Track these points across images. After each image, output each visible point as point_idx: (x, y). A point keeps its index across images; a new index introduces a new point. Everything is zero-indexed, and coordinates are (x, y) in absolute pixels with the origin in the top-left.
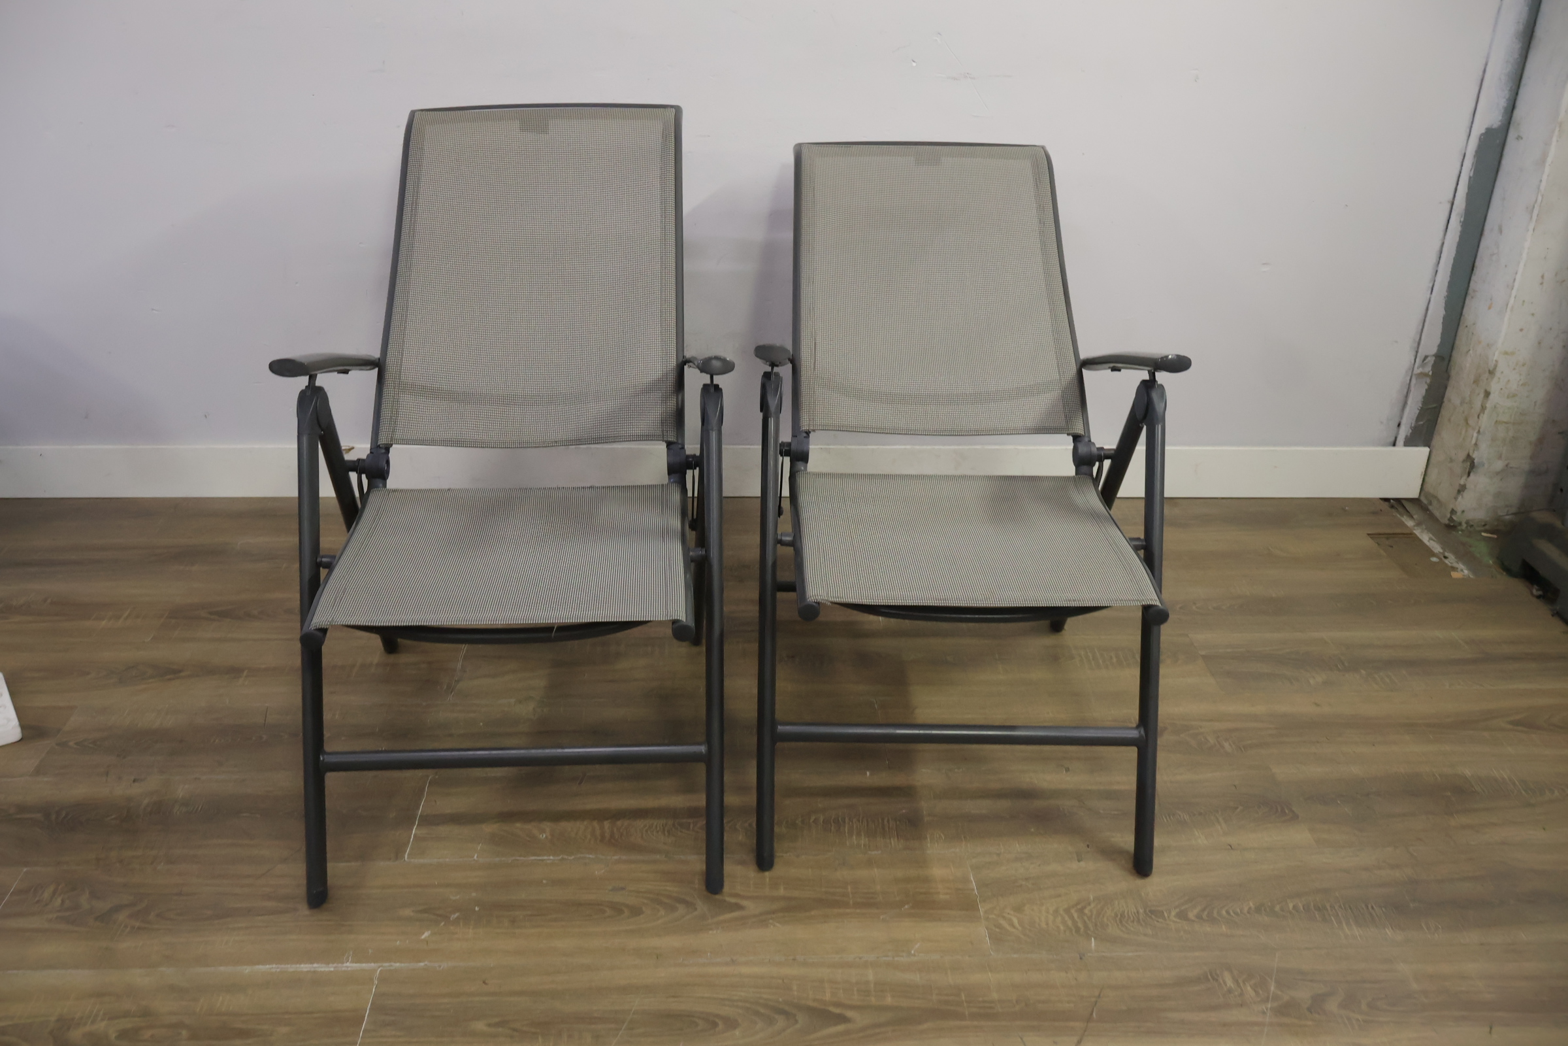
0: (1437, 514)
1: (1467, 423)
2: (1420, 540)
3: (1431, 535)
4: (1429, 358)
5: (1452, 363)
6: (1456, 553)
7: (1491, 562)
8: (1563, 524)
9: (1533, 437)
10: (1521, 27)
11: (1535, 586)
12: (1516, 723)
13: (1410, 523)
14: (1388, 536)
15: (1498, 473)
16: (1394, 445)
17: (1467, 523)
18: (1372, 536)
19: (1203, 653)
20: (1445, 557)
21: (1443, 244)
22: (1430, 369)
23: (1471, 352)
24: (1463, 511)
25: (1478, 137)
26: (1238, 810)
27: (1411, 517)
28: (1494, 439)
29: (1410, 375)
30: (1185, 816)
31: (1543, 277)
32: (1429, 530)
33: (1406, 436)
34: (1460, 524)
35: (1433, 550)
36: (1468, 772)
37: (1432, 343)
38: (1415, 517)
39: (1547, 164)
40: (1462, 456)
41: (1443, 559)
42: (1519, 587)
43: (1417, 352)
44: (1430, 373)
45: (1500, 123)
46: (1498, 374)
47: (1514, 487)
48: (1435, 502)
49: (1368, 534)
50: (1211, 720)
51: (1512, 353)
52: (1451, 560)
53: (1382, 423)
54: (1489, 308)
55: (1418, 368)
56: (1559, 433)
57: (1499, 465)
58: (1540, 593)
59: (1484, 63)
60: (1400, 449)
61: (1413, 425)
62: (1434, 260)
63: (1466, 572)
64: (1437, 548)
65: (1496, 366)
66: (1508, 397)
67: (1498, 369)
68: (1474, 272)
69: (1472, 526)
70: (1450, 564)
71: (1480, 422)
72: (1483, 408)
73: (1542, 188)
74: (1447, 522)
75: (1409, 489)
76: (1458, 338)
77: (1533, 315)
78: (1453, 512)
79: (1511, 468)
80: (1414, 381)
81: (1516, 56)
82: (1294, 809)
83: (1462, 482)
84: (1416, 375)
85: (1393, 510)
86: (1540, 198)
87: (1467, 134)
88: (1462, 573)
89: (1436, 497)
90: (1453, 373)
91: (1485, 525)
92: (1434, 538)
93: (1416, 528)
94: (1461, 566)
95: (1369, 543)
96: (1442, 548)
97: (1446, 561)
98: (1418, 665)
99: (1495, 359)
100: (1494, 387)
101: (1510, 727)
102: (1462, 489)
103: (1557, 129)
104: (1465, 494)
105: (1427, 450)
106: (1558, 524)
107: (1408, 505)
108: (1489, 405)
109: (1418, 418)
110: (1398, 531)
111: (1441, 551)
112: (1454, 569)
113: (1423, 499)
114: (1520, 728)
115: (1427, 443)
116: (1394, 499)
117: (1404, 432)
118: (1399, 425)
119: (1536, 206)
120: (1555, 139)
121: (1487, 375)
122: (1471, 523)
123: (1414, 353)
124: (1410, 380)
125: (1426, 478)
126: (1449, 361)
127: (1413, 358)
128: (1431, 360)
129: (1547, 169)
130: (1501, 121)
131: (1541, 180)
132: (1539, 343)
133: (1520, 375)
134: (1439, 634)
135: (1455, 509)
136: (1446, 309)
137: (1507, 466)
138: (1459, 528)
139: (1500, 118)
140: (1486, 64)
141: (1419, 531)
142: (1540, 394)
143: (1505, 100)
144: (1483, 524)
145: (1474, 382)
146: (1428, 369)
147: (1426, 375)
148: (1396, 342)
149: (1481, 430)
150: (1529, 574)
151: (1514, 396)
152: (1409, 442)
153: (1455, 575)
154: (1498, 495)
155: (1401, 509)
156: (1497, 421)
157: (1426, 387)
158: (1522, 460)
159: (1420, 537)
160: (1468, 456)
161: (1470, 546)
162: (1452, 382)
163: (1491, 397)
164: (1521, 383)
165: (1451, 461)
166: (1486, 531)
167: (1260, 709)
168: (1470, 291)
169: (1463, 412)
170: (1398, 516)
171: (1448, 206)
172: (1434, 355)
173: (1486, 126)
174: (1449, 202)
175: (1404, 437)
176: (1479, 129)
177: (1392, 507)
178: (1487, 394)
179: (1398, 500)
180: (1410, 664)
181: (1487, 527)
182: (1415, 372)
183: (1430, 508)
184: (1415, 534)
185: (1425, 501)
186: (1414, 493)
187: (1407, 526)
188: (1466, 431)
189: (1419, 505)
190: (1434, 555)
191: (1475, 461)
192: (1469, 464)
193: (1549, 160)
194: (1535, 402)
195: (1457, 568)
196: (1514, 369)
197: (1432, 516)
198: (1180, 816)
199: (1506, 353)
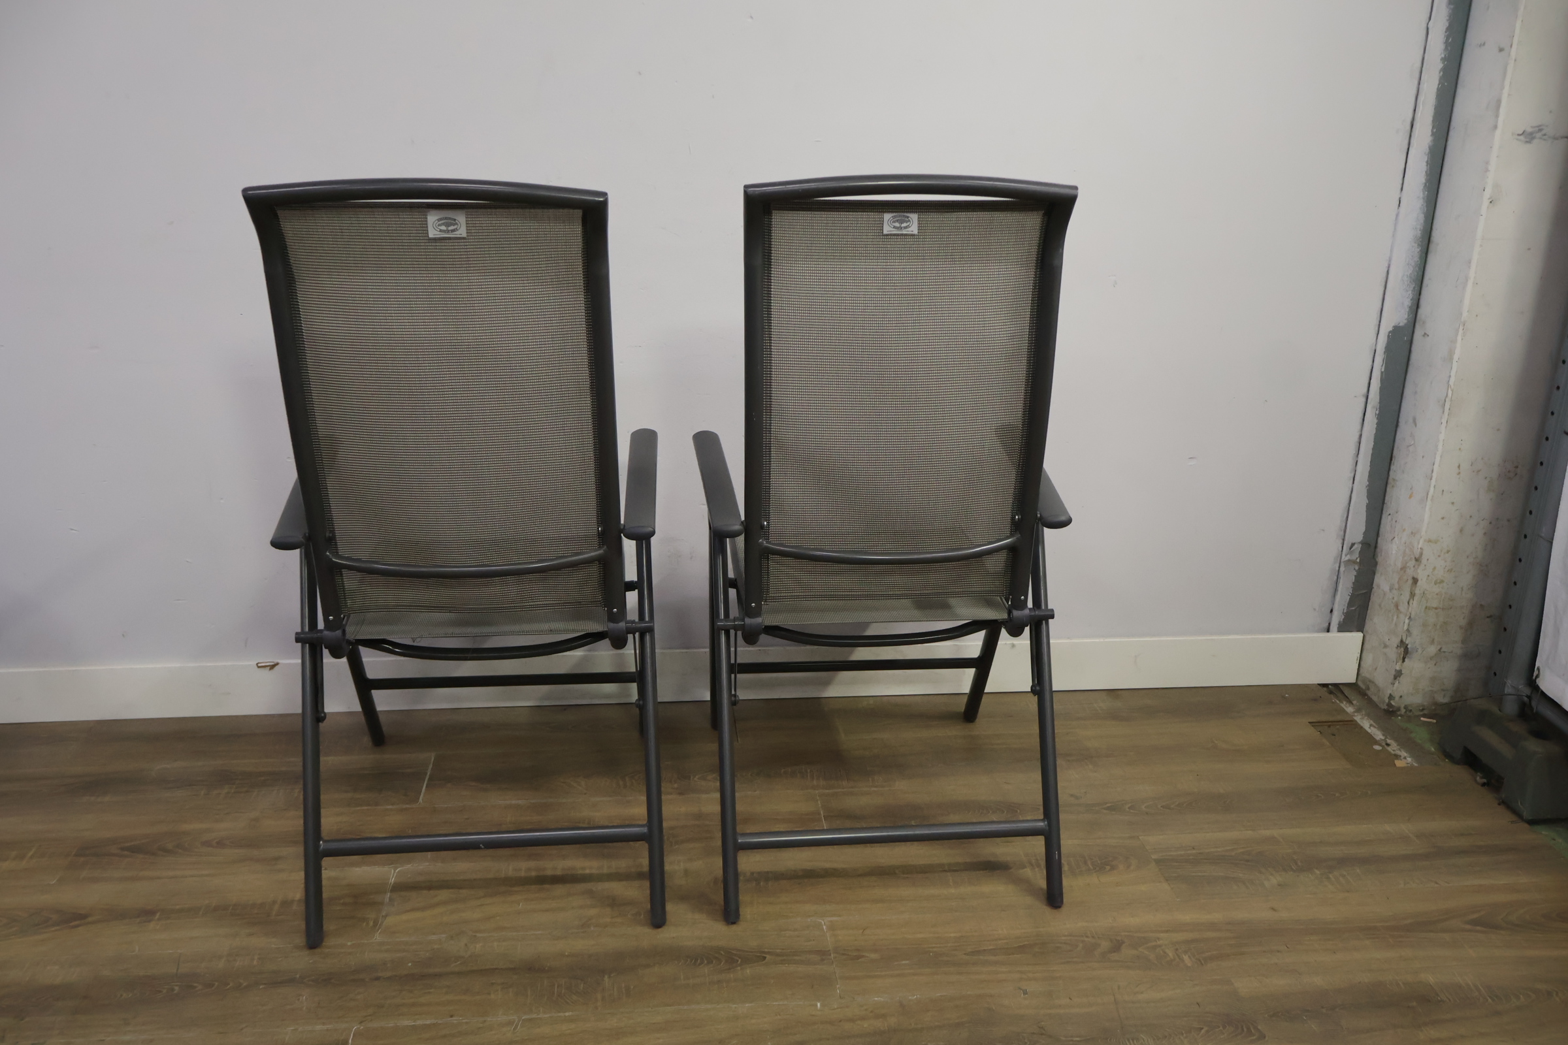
0: (1375, 698)
1: (1398, 609)
2: (1362, 727)
3: (1372, 722)
4: (1356, 546)
5: (1378, 550)
6: (1396, 740)
7: (1433, 749)
8: (1500, 710)
9: (1463, 622)
10: (1419, 233)
11: (1479, 774)
12: (1474, 922)
13: (1350, 710)
14: (1330, 724)
15: (1431, 658)
16: (1328, 631)
17: (1406, 707)
18: (1313, 724)
19: (1154, 857)
20: (1388, 745)
21: (1361, 436)
22: (1357, 556)
23: (1396, 539)
24: (1401, 697)
25: (1387, 334)
26: (1203, 1031)
27: (1350, 702)
28: (1425, 625)
29: (1339, 562)
30: (1149, 1040)
31: (1459, 467)
32: (1369, 715)
33: (1340, 622)
34: (1399, 709)
35: (1375, 737)
36: (1431, 979)
37: (1357, 532)
38: (1354, 702)
39: (1454, 363)
40: (1396, 641)
41: (1385, 746)
42: (1462, 774)
43: (1344, 540)
44: (1358, 560)
45: (1406, 321)
46: (1424, 561)
47: (1448, 670)
48: (1372, 689)
49: (1309, 723)
50: (1167, 931)
51: (1436, 542)
52: (1394, 747)
53: (1315, 609)
54: (1410, 497)
55: (1346, 555)
56: (1488, 617)
57: (1432, 650)
58: (1485, 781)
59: (1387, 265)
60: (1334, 634)
61: (1345, 611)
62: (1353, 451)
63: (1409, 760)
64: (1378, 735)
65: (1421, 554)
66: (1435, 584)
67: (1423, 556)
68: (1393, 462)
69: (1411, 711)
70: (1393, 752)
71: (1410, 608)
72: (1412, 595)
73: (1451, 383)
74: (1386, 707)
75: (1346, 674)
76: (1382, 526)
77: (1453, 503)
78: (1391, 697)
79: (1444, 652)
80: (1342, 569)
81: (1416, 259)
82: (1259, 1027)
83: (1398, 668)
84: (1344, 562)
85: (1332, 696)
86: (1450, 392)
87: (1377, 332)
88: (1405, 760)
89: (1373, 682)
90: (1380, 559)
91: (1423, 710)
92: (1374, 724)
93: (1356, 714)
94: (1403, 754)
95: (1312, 732)
96: (1383, 735)
97: (1389, 749)
98: (1372, 862)
99: (1420, 546)
100: (1422, 575)
101: (1468, 927)
102: (1398, 674)
103: (1461, 328)
104: (1402, 679)
105: (1360, 635)
106: (1495, 709)
107: (1347, 691)
108: (1417, 591)
109: (1350, 604)
110: (1339, 718)
111: (1383, 738)
112: (1397, 757)
113: (1360, 683)
114: (1478, 928)
115: (1360, 628)
116: (1332, 684)
117: (1337, 618)
118: (1331, 611)
119: (1447, 400)
120: (1459, 338)
121: (1413, 562)
122: (1410, 708)
123: (1341, 541)
124: (1339, 567)
125: (1362, 663)
126: (1376, 547)
127: (1341, 546)
128: (1358, 547)
129: (1455, 365)
130: (1407, 319)
131: (1450, 376)
132: (1461, 531)
133: (1446, 561)
134: (1388, 827)
135: (1392, 694)
136: (1368, 497)
137: (1440, 650)
138: (1398, 713)
139: (1406, 316)
140: (1389, 267)
141: (1359, 717)
142: (1467, 579)
143: (1409, 300)
144: (1421, 708)
145: (1401, 569)
146: (1356, 556)
147: (1354, 562)
148: (1324, 530)
149: (1412, 617)
150: (1470, 760)
151: (1442, 582)
152: (1342, 628)
153: (1399, 763)
154: (1433, 679)
155: (1339, 695)
156: (1426, 608)
157: (1355, 573)
158: (1454, 643)
159: (1362, 725)
160: (1402, 641)
161: (1411, 732)
162: (1379, 569)
163: (1419, 583)
164: (1447, 569)
165: (1386, 646)
166: (1424, 716)
167: (1217, 917)
168: (1390, 480)
169: (1393, 598)
170: (1338, 702)
171: (1364, 400)
172: (1359, 543)
173: (1393, 325)
174: (1363, 396)
175: (1337, 622)
176: (1386, 327)
177: (1331, 692)
178: (1415, 581)
179: (1336, 685)
180: (1364, 861)
181: (1425, 712)
182: (1342, 561)
183: (1369, 693)
184: (1356, 721)
185: (1363, 687)
186: (1352, 679)
187: (1347, 713)
188: (1398, 617)
189: (1357, 690)
190: (1377, 742)
191: (1409, 647)
192: (1402, 649)
193: (1456, 357)
194: (1462, 588)
195: (1400, 756)
196: (1439, 556)
197: (1370, 701)
198: (1144, 1040)
199: (1430, 541)
